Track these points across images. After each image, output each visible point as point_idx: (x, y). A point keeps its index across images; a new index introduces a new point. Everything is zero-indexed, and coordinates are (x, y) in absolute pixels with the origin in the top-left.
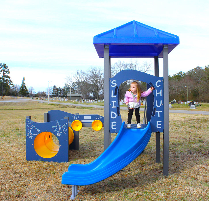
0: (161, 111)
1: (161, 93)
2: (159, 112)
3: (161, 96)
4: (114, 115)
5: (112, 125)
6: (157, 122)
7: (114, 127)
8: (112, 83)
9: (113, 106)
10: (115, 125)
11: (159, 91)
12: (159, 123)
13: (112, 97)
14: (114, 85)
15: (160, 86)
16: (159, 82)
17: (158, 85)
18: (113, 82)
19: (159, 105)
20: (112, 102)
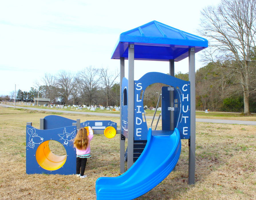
0: (188, 117)
1: (187, 98)
2: (185, 117)
3: (188, 100)
4: (139, 121)
5: (137, 132)
6: (184, 128)
7: (139, 134)
8: (137, 85)
9: (138, 111)
10: (140, 132)
11: (185, 96)
12: (185, 129)
13: (137, 101)
14: (140, 88)
15: (186, 90)
16: (186, 86)
17: (184, 89)
18: (139, 85)
19: (185, 110)
20: (137, 106)
